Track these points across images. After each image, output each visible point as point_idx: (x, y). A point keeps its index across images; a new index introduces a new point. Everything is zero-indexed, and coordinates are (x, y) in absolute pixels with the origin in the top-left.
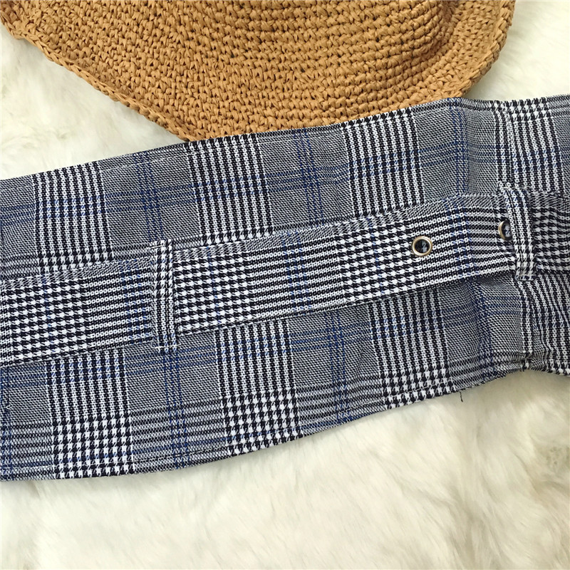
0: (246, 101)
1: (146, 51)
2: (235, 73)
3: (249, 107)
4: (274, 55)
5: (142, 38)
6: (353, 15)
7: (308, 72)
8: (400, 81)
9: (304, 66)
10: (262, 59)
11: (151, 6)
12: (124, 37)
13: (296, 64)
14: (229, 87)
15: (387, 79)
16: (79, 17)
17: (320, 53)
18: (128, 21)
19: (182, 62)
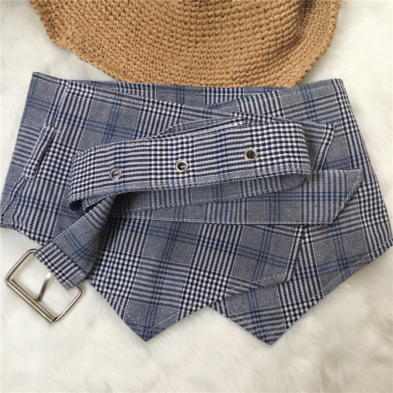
0: (190, 76)
1: (132, 50)
2: (183, 60)
3: (191, 80)
4: (205, 50)
5: (129, 43)
6: (249, 25)
7: (224, 59)
8: (276, 61)
9: (222, 55)
10: (198, 52)
11: (133, 25)
12: (119, 43)
13: (217, 55)
14: (180, 69)
15: (269, 60)
16: (93, 32)
17: (230, 48)
18: (121, 33)
19: (152, 55)
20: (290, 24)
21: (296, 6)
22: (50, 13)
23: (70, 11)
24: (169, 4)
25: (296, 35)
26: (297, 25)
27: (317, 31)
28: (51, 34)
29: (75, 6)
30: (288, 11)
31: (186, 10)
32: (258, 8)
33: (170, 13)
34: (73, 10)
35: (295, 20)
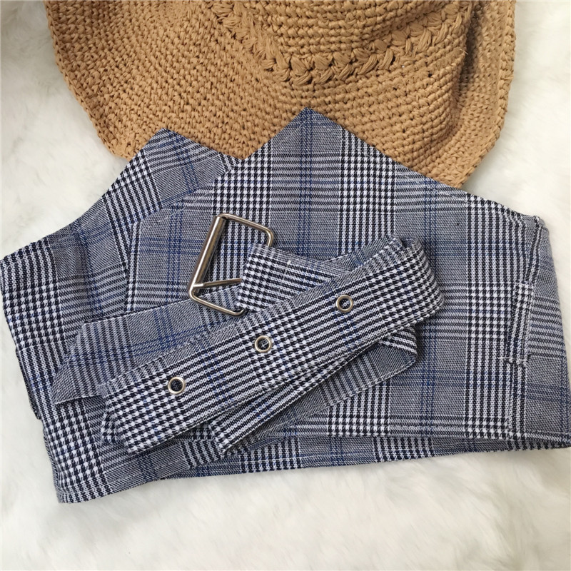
20: (441, 109)
21: (449, 84)
22: (102, 106)
23: (129, 102)
24: (270, 89)
25: (450, 124)
26: (451, 110)
27: (478, 115)
28: (104, 136)
29: (137, 94)
30: (438, 93)
31: (293, 96)
32: (395, 89)
33: (271, 101)
34: (133, 100)
35: (447, 103)
